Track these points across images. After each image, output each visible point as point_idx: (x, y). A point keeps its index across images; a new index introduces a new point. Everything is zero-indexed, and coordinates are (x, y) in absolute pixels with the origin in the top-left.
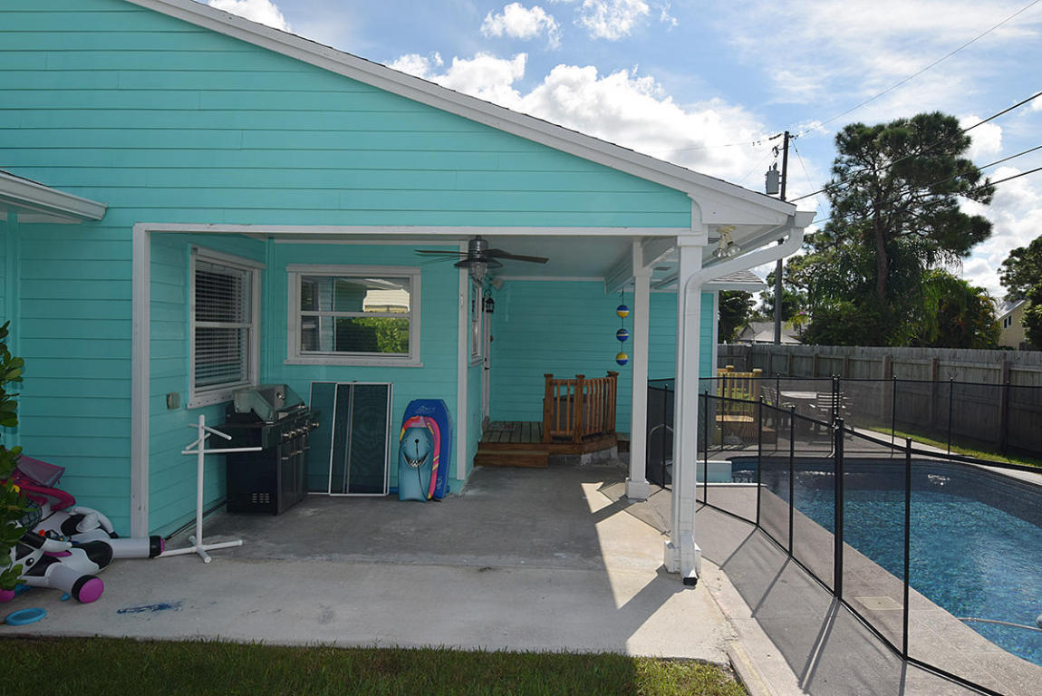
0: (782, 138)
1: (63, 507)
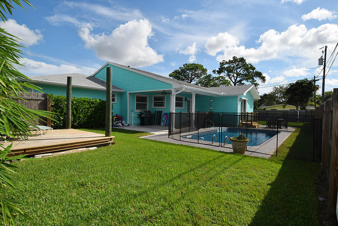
0: (325, 48)
1: (122, 120)
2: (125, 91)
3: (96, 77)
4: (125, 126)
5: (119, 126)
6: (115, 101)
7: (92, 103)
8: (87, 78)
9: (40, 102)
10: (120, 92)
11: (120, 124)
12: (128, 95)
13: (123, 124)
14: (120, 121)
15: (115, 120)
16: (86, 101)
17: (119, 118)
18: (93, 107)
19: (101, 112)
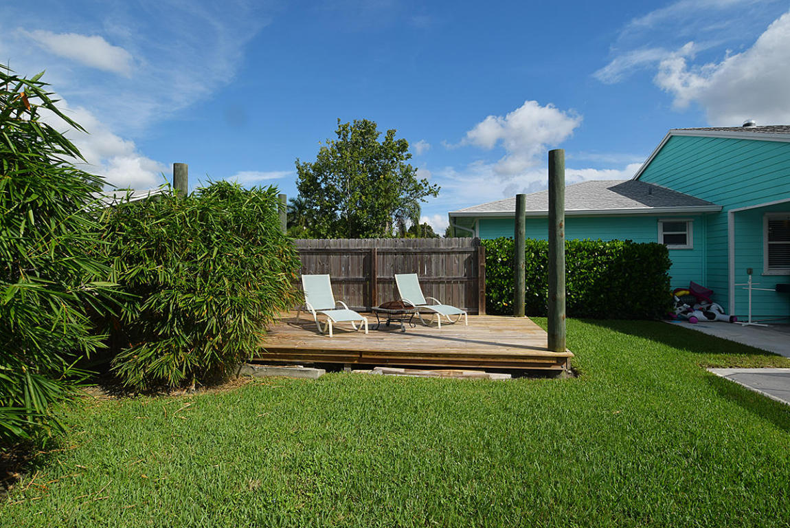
1: (710, 302)
2: (720, 209)
3: (643, 180)
4: (719, 321)
5: (694, 321)
6: (686, 244)
7: (602, 253)
8: (609, 189)
9: (466, 256)
10: (704, 213)
11: (699, 315)
12: (731, 219)
13: (711, 316)
14: (703, 303)
15: (678, 300)
16: (584, 249)
17: (701, 296)
18: (606, 263)
19: (627, 275)
